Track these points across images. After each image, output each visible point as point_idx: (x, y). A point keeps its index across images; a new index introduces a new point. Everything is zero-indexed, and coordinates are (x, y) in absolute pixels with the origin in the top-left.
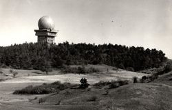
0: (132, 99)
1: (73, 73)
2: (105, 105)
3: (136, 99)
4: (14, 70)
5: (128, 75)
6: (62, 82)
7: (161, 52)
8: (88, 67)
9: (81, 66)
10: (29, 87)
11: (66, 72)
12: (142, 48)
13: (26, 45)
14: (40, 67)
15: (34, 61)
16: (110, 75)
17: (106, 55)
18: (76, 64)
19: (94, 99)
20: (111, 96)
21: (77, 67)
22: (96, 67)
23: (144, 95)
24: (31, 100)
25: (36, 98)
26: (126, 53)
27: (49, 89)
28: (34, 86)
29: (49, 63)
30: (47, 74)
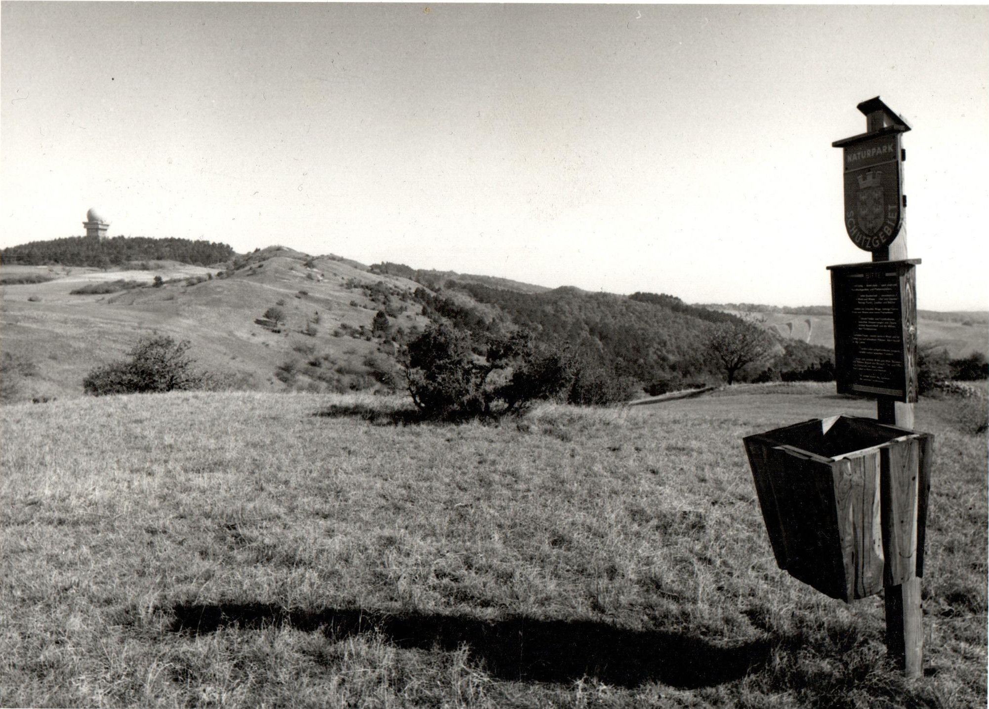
0: (214, 296)
1: (135, 269)
2: (184, 304)
3: (218, 296)
4: (68, 268)
5: (200, 271)
6: (127, 280)
7: (228, 246)
8: (152, 263)
9: (144, 262)
10: (88, 286)
11: (127, 269)
12: (208, 242)
13: (72, 240)
14: (97, 263)
15: (88, 257)
16: (177, 270)
17: (168, 249)
18: (137, 259)
19: (171, 298)
20: (190, 294)
21: (140, 263)
22: (161, 263)
23: (226, 292)
24: (98, 301)
25: (103, 299)
26: (191, 247)
27: (112, 288)
28: (95, 284)
29: (107, 259)
30: (106, 271)
